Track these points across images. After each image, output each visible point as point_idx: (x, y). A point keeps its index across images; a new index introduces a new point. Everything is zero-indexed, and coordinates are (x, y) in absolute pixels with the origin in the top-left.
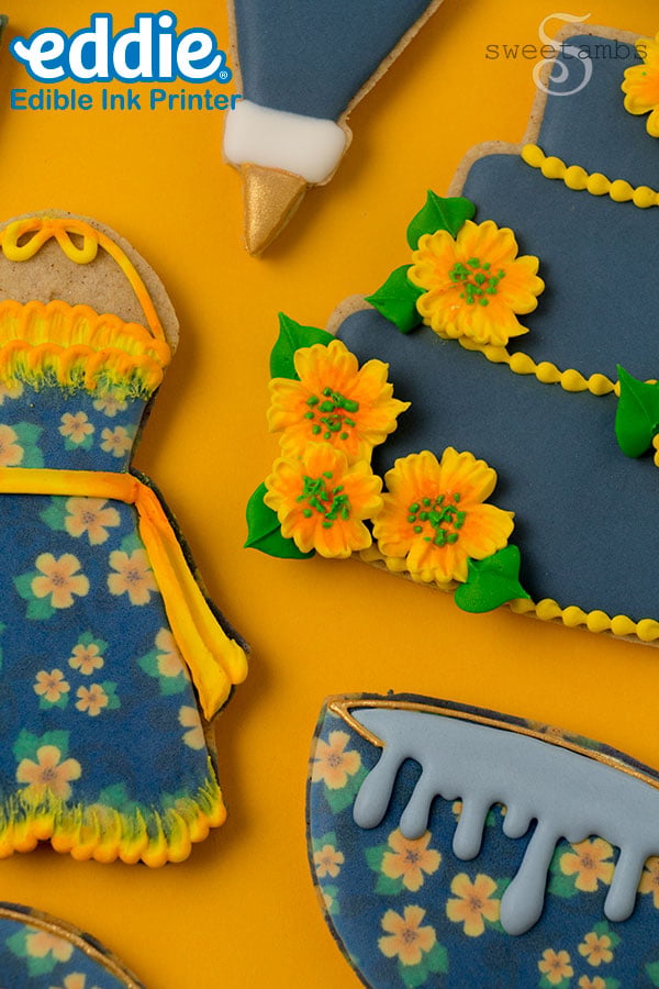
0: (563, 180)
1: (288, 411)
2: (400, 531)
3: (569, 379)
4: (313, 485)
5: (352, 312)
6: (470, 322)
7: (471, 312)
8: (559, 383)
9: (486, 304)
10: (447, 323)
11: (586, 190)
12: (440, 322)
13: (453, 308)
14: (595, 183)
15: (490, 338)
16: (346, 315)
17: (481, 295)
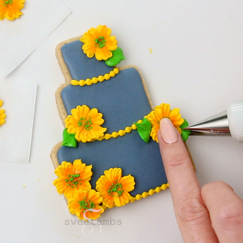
0: (86, 84)
1: (62, 187)
2: (109, 199)
3: (121, 133)
4: (82, 203)
5: (57, 150)
6: (92, 135)
7: (90, 132)
8: (119, 135)
9: (92, 128)
10: (87, 139)
11: (93, 83)
12: (85, 140)
13: (85, 134)
14: (94, 80)
15: (99, 136)
16: (56, 152)
17: (89, 126)
